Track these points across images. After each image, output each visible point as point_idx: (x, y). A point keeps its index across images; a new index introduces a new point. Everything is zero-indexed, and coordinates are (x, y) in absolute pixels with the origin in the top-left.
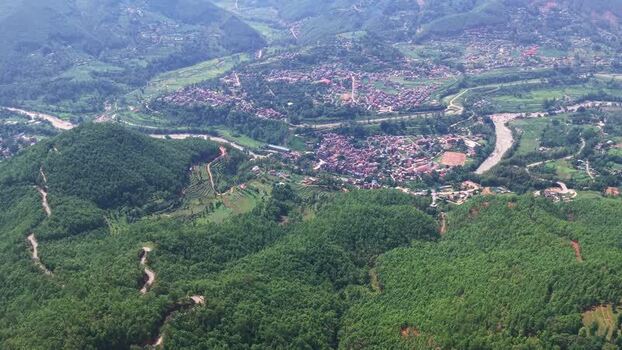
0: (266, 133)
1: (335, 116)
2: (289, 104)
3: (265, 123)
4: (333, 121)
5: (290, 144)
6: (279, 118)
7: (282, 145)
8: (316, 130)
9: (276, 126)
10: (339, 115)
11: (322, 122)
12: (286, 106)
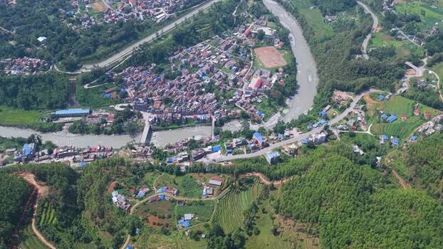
0: (40, 96)
1: (114, 42)
2: (41, 39)
3: (30, 82)
4: (117, 51)
5: (84, 102)
6: (45, 69)
7: (73, 105)
8: (106, 69)
9: (50, 81)
10: (120, 40)
11: (106, 56)
12: (38, 44)
